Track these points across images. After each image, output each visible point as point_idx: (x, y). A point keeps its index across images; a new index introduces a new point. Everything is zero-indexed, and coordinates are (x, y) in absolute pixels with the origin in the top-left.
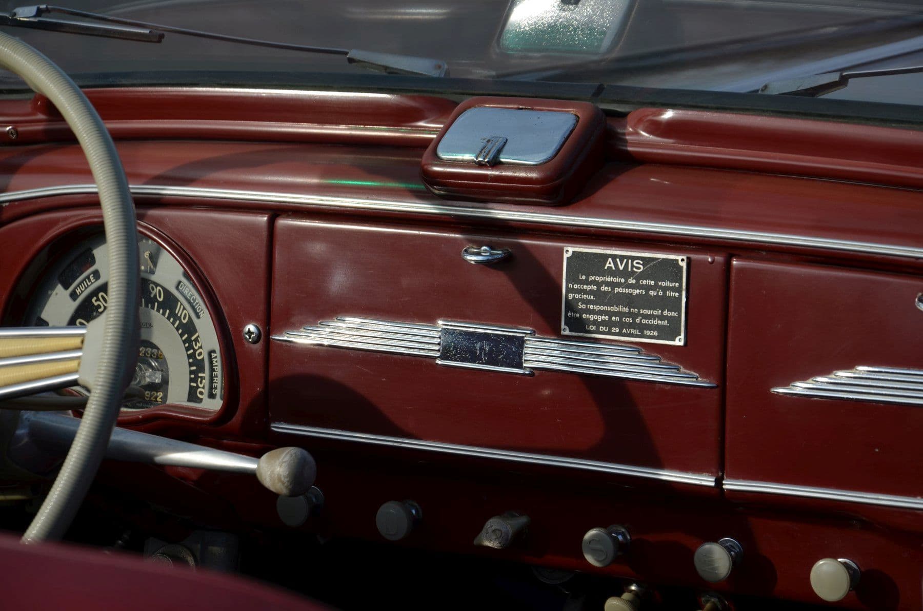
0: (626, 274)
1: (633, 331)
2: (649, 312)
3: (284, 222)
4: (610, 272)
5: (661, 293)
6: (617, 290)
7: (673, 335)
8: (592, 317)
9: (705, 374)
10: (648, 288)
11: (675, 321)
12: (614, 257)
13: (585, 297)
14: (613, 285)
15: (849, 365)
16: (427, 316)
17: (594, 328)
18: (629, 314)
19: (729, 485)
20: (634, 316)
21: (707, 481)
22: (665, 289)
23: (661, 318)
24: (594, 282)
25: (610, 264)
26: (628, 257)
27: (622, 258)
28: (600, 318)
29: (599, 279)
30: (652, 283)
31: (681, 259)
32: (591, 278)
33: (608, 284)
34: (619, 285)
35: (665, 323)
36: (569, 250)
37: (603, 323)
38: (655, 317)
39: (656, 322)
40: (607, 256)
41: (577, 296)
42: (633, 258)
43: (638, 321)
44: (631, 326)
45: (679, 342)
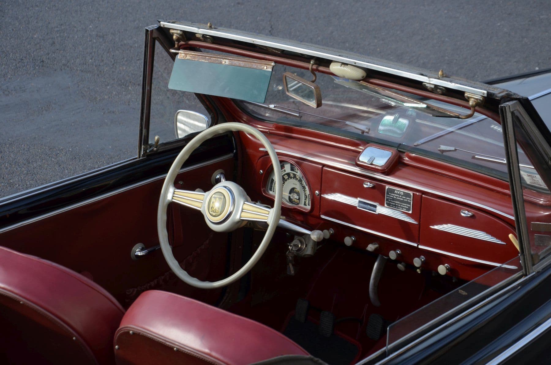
0: (399, 194)
1: (400, 208)
2: (404, 204)
3: (325, 168)
4: (396, 193)
5: (407, 200)
6: (397, 198)
7: (409, 210)
8: (392, 203)
9: (416, 220)
10: (404, 199)
11: (410, 207)
12: (397, 190)
13: (390, 198)
14: (397, 197)
15: (446, 223)
16: (356, 197)
17: (392, 206)
18: (400, 204)
19: (420, 247)
20: (401, 205)
21: (416, 245)
22: (408, 200)
23: (407, 206)
24: (392, 195)
25: (396, 192)
26: (400, 191)
27: (399, 191)
28: (393, 204)
29: (394, 195)
30: (405, 198)
31: (411, 193)
32: (392, 194)
33: (395, 196)
34: (398, 197)
35: (407, 207)
36: (387, 187)
37: (394, 205)
38: (406, 206)
39: (406, 207)
40: (395, 190)
41: (388, 198)
42: (401, 191)
43: (402, 206)
44: (400, 207)
45: (410, 212)
